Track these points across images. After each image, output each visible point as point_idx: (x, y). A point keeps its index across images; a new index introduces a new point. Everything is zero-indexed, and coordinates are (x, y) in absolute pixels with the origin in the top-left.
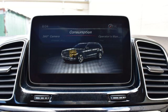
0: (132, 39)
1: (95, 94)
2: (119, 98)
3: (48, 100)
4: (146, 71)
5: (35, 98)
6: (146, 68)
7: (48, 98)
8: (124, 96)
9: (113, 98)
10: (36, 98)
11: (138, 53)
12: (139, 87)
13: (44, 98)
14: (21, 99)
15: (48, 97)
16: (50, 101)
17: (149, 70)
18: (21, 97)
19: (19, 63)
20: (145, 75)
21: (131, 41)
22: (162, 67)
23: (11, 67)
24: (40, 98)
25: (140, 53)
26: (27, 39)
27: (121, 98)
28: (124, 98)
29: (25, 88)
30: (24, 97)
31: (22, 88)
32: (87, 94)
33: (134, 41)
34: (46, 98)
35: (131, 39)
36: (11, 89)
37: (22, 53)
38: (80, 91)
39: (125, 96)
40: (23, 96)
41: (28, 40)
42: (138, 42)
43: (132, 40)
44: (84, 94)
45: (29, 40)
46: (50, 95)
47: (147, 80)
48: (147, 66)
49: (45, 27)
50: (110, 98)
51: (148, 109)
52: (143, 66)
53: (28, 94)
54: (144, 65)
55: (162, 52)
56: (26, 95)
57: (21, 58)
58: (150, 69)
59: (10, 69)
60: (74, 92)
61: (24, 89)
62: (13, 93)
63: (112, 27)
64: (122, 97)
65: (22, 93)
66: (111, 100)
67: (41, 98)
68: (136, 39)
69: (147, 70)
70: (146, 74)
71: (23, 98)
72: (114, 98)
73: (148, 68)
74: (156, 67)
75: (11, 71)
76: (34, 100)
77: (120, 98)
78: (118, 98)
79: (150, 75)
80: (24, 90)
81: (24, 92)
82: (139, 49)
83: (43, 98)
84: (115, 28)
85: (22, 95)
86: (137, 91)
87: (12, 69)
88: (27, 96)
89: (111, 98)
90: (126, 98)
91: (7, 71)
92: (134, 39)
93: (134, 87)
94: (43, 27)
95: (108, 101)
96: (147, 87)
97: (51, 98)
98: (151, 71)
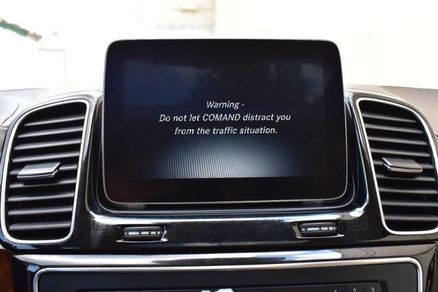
0: (347, 95)
2: (320, 230)
3: (159, 238)
4: (380, 169)
5: (128, 234)
6: (381, 163)
7: (159, 233)
8: (333, 226)
9: (306, 230)
10: (130, 233)
11: (362, 127)
12: (365, 204)
13: (150, 234)
14: (92, 237)
15: (159, 231)
16: (164, 240)
17: (389, 167)
18: (92, 232)
19: (82, 155)
20: (378, 179)
21: (345, 100)
22: (419, 160)
23: (58, 164)
24: (140, 234)
25: (367, 129)
27: (326, 229)
28: (331, 228)
30: (100, 232)
31: (91, 212)
33: (351, 101)
34: (154, 233)
35: (345, 95)
36: (67, 216)
39: (336, 226)
40: (97, 230)
41: (95, 99)
42: (361, 103)
43: (348, 98)
46: (162, 226)
47: (383, 190)
48: (384, 159)
50: (300, 230)
52: (373, 159)
53: (107, 226)
54: (375, 156)
55: (419, 125)
56: (104, 227)
57: (84, 142)
58: (390, 164)
59: (58, 168)
62: (72, 224)
64: (328, 226)
67: (143, 233)
68: (357, 96)
69: (384, 166)
70: (381, 176)
71: (98, 234)
72: (309, 229)
73: (385, 162)
74: (405, 160)
75: (61, 175)
76: (125, 239)
77: (322, 229)
78: (318, 229)
79: (391, 179)
80: (100, 219)
81: (98, 223)
82: (364, 118)
83: (147, 233)
85: (94, 228)
86: (362, 213)
87: (61, 168)
88: (106, 230)
89: (304, 230)
90: (337, 230)
91: (52, 173)
92: (352, 95)
93: (354, 204)
96: (383, 206)
97: (165, 232)
98: (393, 169)
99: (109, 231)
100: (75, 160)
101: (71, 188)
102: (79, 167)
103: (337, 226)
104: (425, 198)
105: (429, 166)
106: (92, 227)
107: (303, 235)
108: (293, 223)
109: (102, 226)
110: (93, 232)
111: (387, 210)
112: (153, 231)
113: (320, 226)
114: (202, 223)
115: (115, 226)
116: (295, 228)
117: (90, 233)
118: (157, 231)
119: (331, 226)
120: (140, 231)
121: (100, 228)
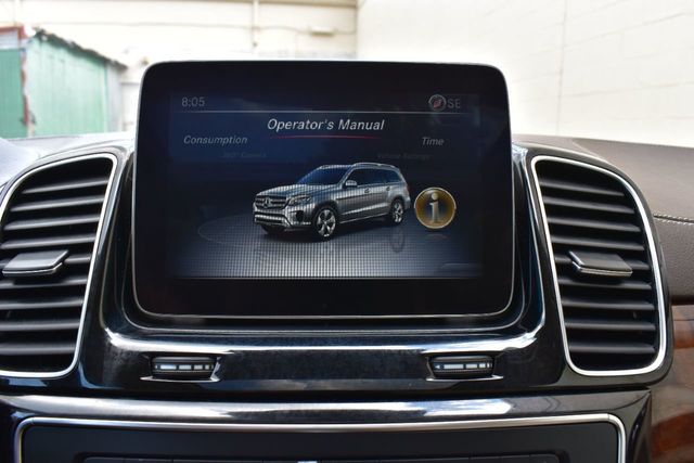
0: (518, 151)
1: (379, 351)
2: (465, 368)
3: (207, 376)
4: (563, 270)
5: (159, 367)
6: (568, 260)
7: (207, 367)
8: (486, 362)
9: (442, 368)
10: (163, 367)
11: (539, 202)
12: (539, 327)
13: (193, 369)
15: (207, 364)
16: (214, 379)
17: (579, 268)
18: (105, 363)
19: (98, 239)
20: (561, 286)
21: (514, 158)
22: (626, 255)
23: (65, 253)
24: (178, 369)
25: (546, 205)
26: (122, 149)
27: (475, 366)
28: (482, 366)
29: (120, 332)
30: (117, 363)
31: (107, 330)
32: (348, 351)
33: (523, 159)
34: (200, 367)
35: (513, 151)
36: (69, 336)
37: (108, 201)
38: (324, 341)
39: (490, 362)
40: (113, 359)
41: (128, 153)
42: (539, 164)
43: (519, 156)
44: (338, 351)
45: (132, 155)
46: (213, 356)
47: (569, 303)
48: (572, 253)
49: (191, 103)
50: (433, 368)
51: (572, 409)
52: (555, 252)
53: (130, 353)
54: (558, 249)
55: (628, 200)
56: (123, 355)
57: (103, 220)
58: (581, 262)
59: (62, 260)
60: (301, 345)
61: (117, 334)
62: (77, 349)
63: (444, 107)
64: (478, 362)
65: (109, 349)
66: (437, 376)
67: (182, 367)
68: (532, 153)
69: (571, 265)
70: (567, 281)
71: (114, 367)
72: (447, 367)
73: (573, 259)
74: (605, 256)
75: (67, 270)
76: (156, 376)
77: (468, 366)
78: (461, 366)
79: (582, 286)
80: (117, 340)
81: (115, 347)
82: (542, 188)
83: (189, 367)
84: (454, 110)
85: (109, 357)
86: (532, 341)
87: (69, 260)
88: (127, 360)
89: (438, 367)
90: (492, 368)
91: (52, 267)
92: (526, 151)
93: (520, 327)
94: (185, 102)
95: (425, 378)
96: (568, 330)
97: (218, 366)
98: (585, 271)
99: (130, 362)
100: (87, 248)
101: (79, 291)
102: (93, 259)
103: (493, 362)
104: (635, 316)
105: (642, 266)
106: (106, 354)
108: (422, 357)
109: (122, 351)
111: (574, 335)
112: (198, 364)
113: (465, 363)
114: (277, 352)
115: (142, 354)
116: (425, 365)
117: (102, 364)
118: (203, 364)
119: (482, 362)
120: (178, 364)
121: (117, 357)
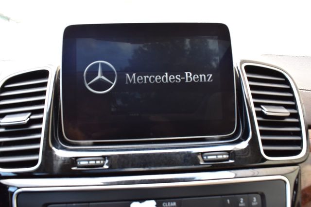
2: (217, 157)
3: (102, 166)
4: (259, 114)
5: (80, 163)
6: (260, 109)
7: (102, 162)
9: (207, 158)
10: (82, 163)
11: (246, 85)
12: (249, 139)
13: (96, 163)
14: (54, 166)
15: (102, 160)
16: (106, 167)
17: (265, 112)
20: (258, 121)
21: (234, 65)
22: (287, 107)
24: (89, 163)
25: (250, 85)
27: (221, 157)
28: (225, 156)
30: (60, 162)
31: (54, 148)
33: (238, 65)
34: (99, 162)
36: (36, 152)
38: (154, 149)
40: (58, 161)
42: (246, 67)
46: (104, 157)
47: (262, 128)
48: (262, 106)
50: (203, 158)
52: (255, 106)
53: (65, 158)
54: (257, 105)
55: (287, 82)
57: (48, 98)
58: (266, 110)
59: (29, 117)
62: (40, 157)
64: (222, 155)
65: (56, 156)
67: (91, 162)
69: (262, 111)
70: (260, 119)
71: (59, 164)
72: (209, 157)
73: (262, 109)
74: (277, 107)
75: (32, 122)
76: (78, 167)
77: (219, 157)
78: (215, 157)
79: (267, 121)
80: (61, 154)
82: (247, 77)
83: (94, 162)
85: (55, 160)
86: (247, 146)
87: (32, 117)
89: (205, 158)
90: (229, 157)
91: (25, 120)
92: (240, 61)
93: (241, 139)
96: (262, 140)
97: (107, 161)
98: (269, 114)
99: (66, 161)
100: (41, 111)
101: (39, 131)
102: (44, 116)
103: (229, 155)
104: (292, 134)
105: (294, 111)
106: (54, 158)
107: (205, 161)
108: (198, 153)
109: (62, 158)
110: (55, 163)
111: (265, 142)
112: (98, 160)
113: (217, 155)
114: (133, 154)
115: (71, 158)
116: (199, 157)
117: (53, 163)
118: (100, 160)
120: (89, 161)
121: (60, 160)
